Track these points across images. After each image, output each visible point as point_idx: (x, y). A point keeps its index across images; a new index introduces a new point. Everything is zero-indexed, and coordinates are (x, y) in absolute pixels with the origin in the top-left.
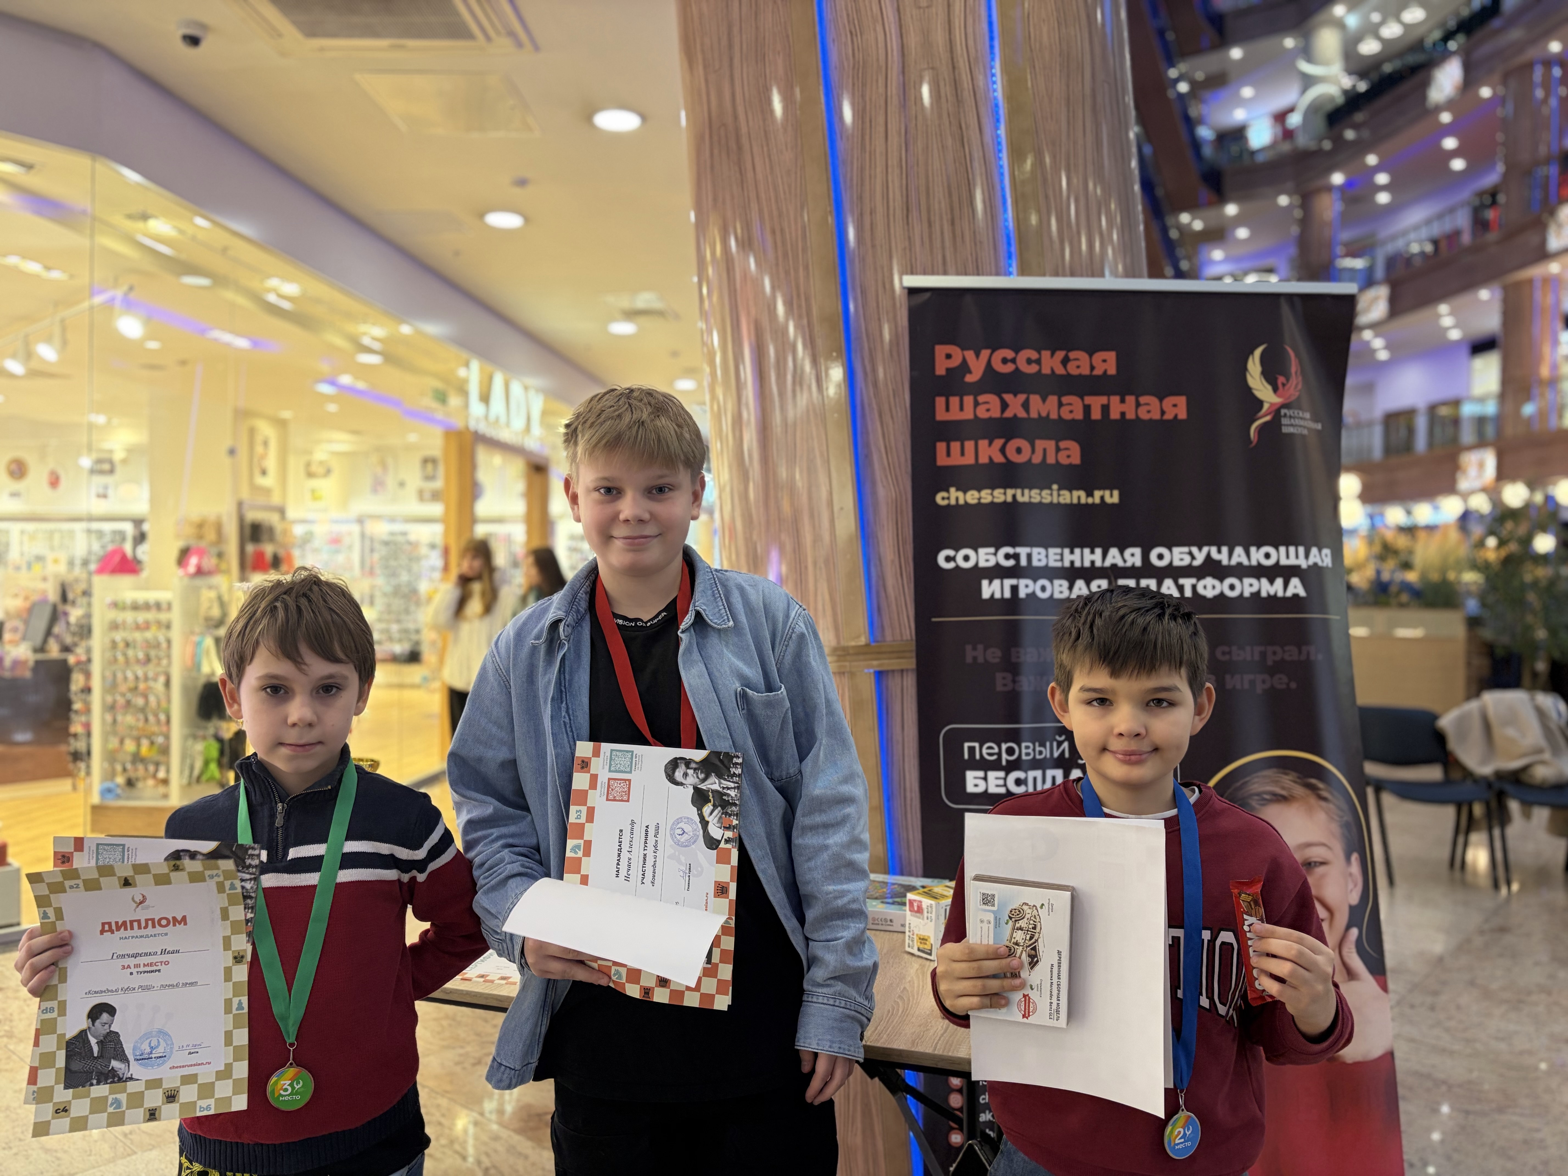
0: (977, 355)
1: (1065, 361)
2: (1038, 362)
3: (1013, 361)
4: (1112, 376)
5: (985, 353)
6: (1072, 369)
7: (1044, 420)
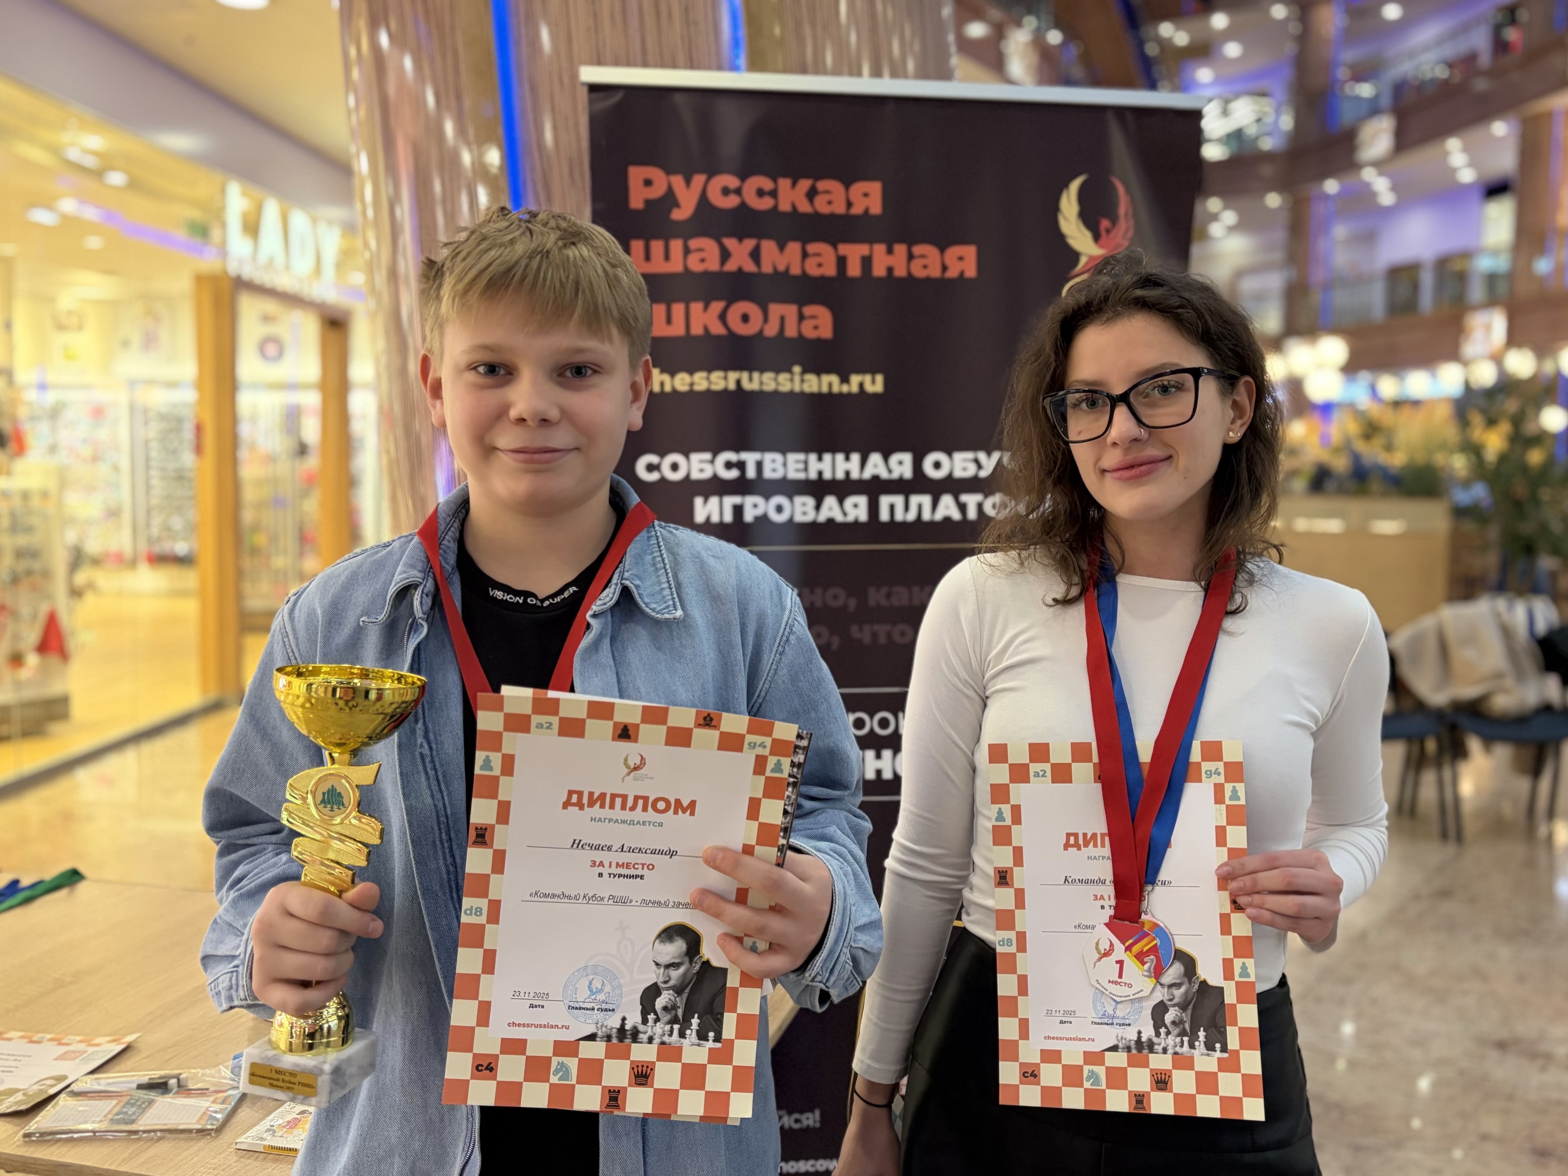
0: (688, 181)
1: (812, 194)
2: (774, 194)
3: (738, 191)
4: (876, 217)
5: (699, 180)
6: (822, 206)
7: (781, 277)
